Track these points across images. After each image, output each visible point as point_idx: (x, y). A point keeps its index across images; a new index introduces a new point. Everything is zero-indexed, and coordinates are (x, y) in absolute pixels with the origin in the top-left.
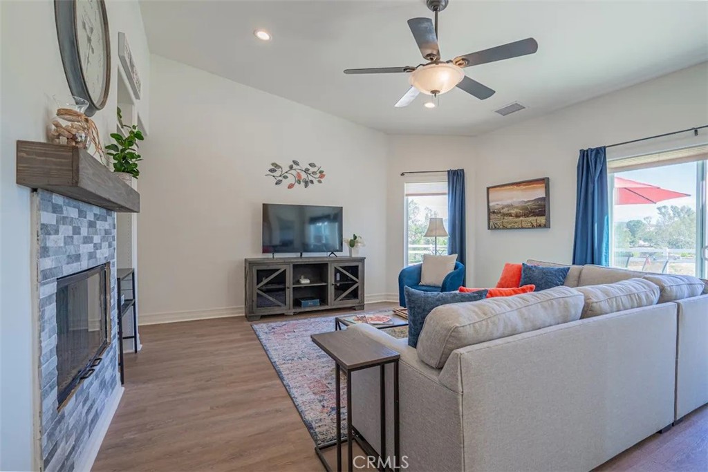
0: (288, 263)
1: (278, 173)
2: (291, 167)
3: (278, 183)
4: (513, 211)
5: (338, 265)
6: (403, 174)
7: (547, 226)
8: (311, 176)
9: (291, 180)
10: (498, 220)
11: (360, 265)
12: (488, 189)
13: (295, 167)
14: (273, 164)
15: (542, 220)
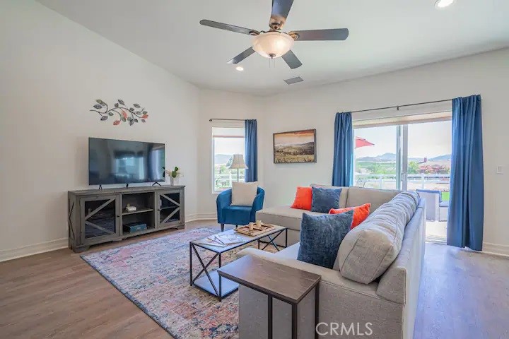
0: (117, 194)
1: (103, 110)
2: (117, 106)
3: (104, 119)
4: (292, 151)
5: (163, 193)
6: (211, 120)
7: (315, 161)
8: (134, 115)
9: (117, 117)
10: (281, 157)
11: (181, 192)
12: (274, 134)
13: (120, 105)
14: (98, 101)
15: (311, 157)
